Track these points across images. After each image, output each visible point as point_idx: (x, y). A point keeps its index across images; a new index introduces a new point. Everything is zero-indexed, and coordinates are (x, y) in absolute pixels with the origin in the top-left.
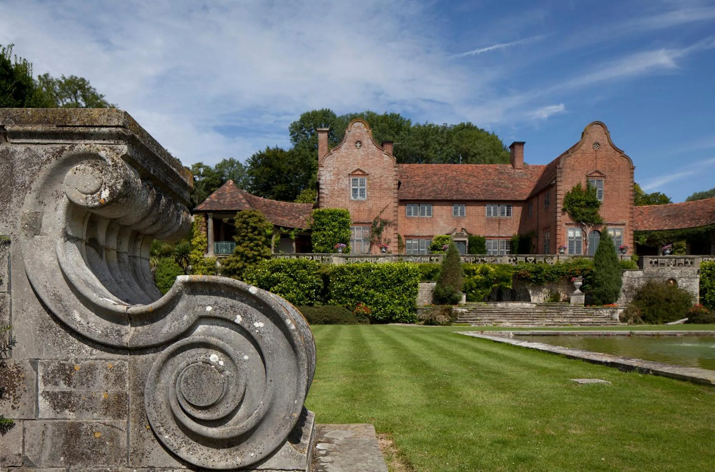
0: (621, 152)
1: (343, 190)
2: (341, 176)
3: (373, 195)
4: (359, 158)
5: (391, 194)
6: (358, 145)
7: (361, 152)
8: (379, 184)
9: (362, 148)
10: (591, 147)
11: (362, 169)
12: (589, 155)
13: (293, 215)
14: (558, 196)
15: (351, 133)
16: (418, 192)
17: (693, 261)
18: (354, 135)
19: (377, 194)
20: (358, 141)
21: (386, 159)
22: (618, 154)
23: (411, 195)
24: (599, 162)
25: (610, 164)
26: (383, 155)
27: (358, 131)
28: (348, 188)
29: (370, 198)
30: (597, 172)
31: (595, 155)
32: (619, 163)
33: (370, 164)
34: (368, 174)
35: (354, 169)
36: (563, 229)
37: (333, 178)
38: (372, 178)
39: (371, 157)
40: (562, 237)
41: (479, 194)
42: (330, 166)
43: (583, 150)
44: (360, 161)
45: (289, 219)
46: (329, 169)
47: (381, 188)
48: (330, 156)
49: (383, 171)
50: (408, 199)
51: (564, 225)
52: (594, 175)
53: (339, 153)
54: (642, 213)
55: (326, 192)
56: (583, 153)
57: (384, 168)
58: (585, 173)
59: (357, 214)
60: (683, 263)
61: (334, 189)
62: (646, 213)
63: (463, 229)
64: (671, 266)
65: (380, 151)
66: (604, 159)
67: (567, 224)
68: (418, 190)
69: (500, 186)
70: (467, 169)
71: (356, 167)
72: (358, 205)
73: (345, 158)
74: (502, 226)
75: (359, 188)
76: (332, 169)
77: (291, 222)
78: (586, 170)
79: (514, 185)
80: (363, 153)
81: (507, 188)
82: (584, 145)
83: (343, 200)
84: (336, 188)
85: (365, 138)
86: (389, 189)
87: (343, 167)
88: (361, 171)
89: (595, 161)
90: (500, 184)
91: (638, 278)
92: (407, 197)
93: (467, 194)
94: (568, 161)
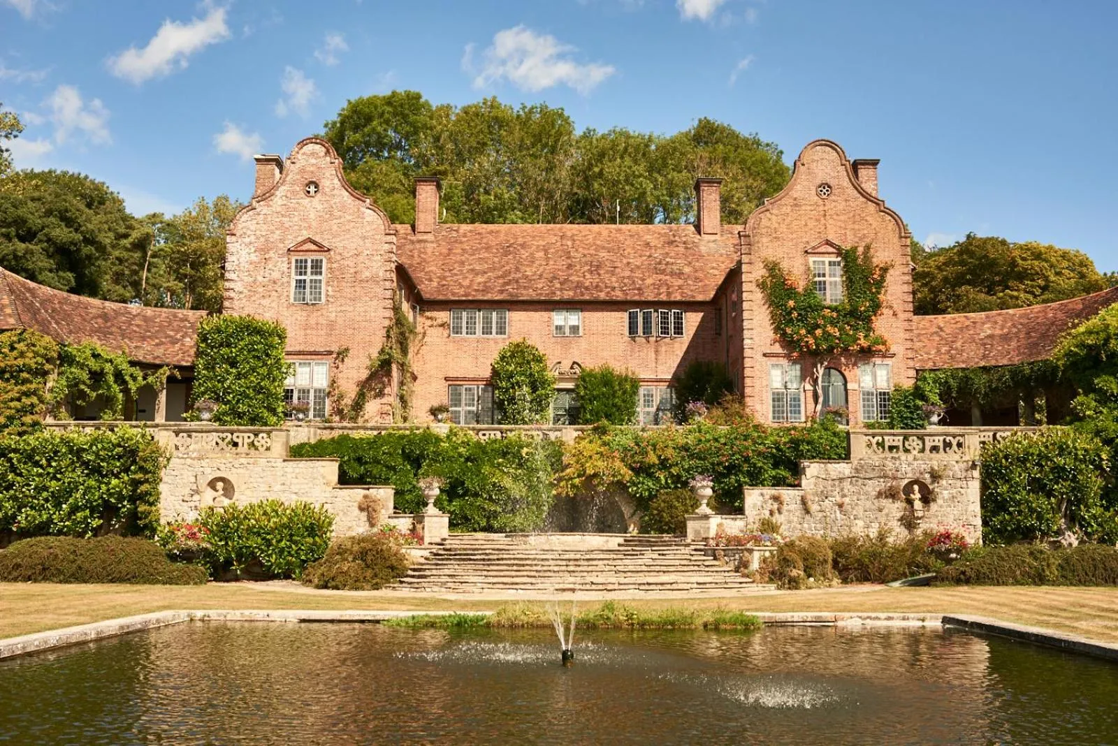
0: (877, 202)
1: (275, 282)
2: (271, 254)
3: (338, 295)
4: (312, 216)
5: (379, 290)
6: (312, 189)
7: (315, 205)
8: (352, 271)
9: (319, 195)
10: (814, 192)
11: (317, 239)
12: (809, 208)
13: (168, 336)
14: (745, 295)
15: (297, 165)
16: (479, 283)
17: (962, 440)
18: (302, 171)
19: (348, 291)
20: (312, 182)
21: (368, 219)
22: (872, 207)
23: (462, 291)
24: (831, 221)
25: (857, 227)
26: (364, 209)
27: (313, 161)
28: (285, 280)
29: (331, 300)
30: (828, 243)
31: (821, 208)
32: (875, 224)
33: (335, 228)
34: (329, 250)
35: (300, 239)
36: (758, 366)
37: (254, 257)
38: (338, 258)
39: (337, 214)
40: (757, 384)
41: (613, 289)
42: (249, 232)
43: (795, 199)
44: (314, 224)
45: (157, 345)
46: (247, 240)
47: (357, 279)
48: (251, 213)
49: (362, 243)
50: (453, 298)
51: (759, 357)
52: (822, 249)
53: (269, 206)
54: (941, 329)
55: (238, 286)
56: (796, 205)
57: (364, 238)
58: (802, 246)
59: (303, 332)
60: (941, 445)
61: (254, 282)
62: (948, 332)
63: (574, 363)
64: (915, 452)
65: (358, 202)
66: (842, 218)
67: (765, 355)
68: (480, 279)
69: (663, 272)
70: (599, 233)
71: (306, 234)
72: (304, 314)
73: (283, 216)
74: (661, 357)
75: (308, 277)
76: (253, 238)
77: (160, 351)
78: (804, 240)
79: (694, 267)
80: (320, 207)
81: (680, 274)
82: (798, 187)
83: (274, 305)
84: (260, 278)
85: (327, 174)
86: (374, 279)
87: (277, 235)
88: (314, 243)
89: (823, 221)
90: (664, 267)
91: (841, 480)
92: (453, 294)
93: (587, 288)
94: (764, 222)
